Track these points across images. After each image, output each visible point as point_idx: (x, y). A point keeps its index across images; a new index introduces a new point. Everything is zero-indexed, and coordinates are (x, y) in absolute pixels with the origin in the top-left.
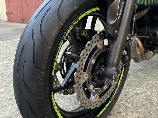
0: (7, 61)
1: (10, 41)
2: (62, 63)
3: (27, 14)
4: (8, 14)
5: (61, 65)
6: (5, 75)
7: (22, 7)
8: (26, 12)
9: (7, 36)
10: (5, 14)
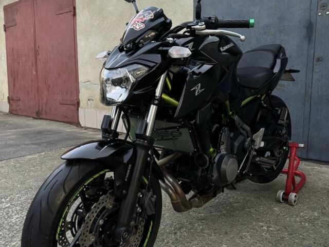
0: (7, 203)
1: (12, 162)
2: (73, 221)
3: (46, 103)
4: (11, 102)
5: (72, 223)
6: (4, 228)
7: (38, 91)
8: (45, 101)
9: (8, 150)
10: (6, 100)
